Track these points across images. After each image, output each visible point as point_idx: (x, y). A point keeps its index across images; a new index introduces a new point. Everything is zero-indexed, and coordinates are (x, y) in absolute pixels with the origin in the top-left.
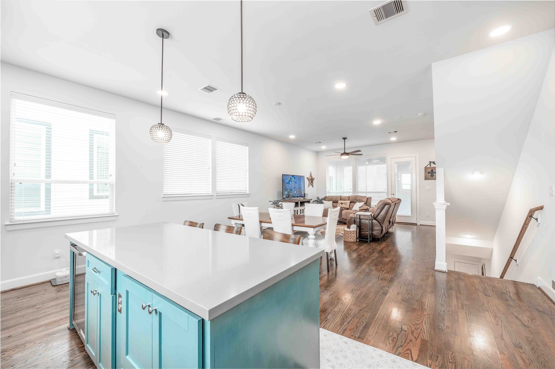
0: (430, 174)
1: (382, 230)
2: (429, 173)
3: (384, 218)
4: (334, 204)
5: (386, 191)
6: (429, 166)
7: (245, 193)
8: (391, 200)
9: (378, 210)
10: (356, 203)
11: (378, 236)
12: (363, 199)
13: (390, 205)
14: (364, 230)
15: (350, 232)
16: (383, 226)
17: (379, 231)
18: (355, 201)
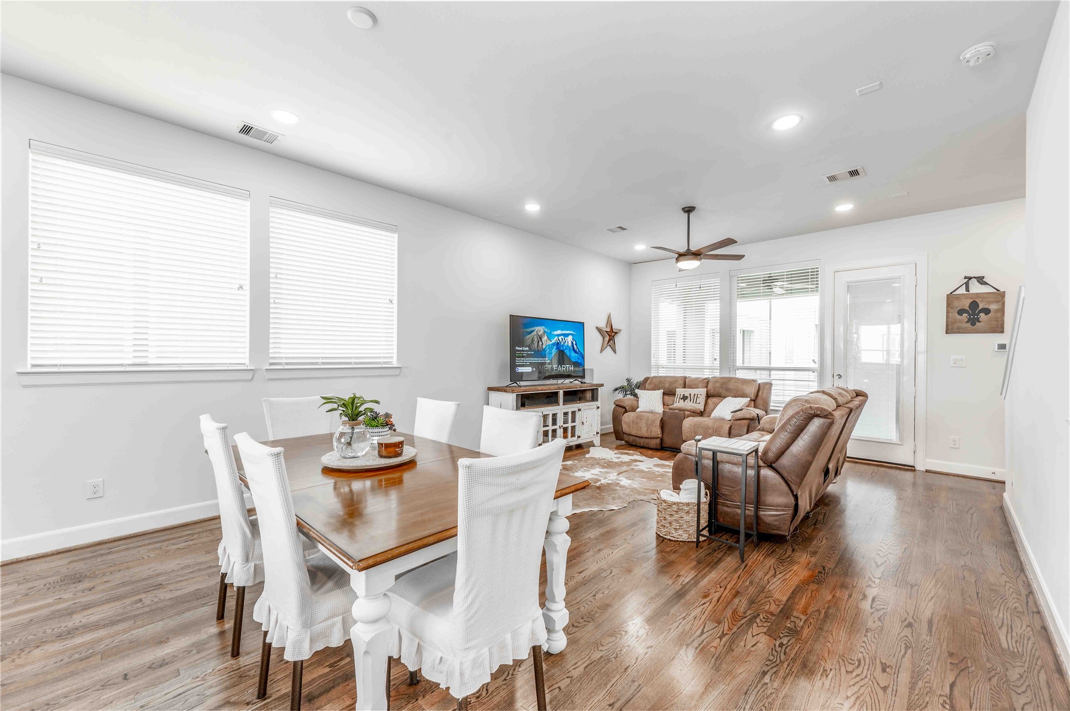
0: (965, 315)
1: (796, 506)
2: (961, 312)
3: (805, 467)
4: (667, 397)
5: (816, 366)
6: (962, 291)
7: (384, 366)
8: (835, 399)
9: (782, 436)
10: (725, 397)
11: (779, 528)
12: (745, 387)
13: (829, 420)
14: (727, 500)
15: (675, 507)
16: (799, 494)
17: (782, 510)
18: (724, 392)
